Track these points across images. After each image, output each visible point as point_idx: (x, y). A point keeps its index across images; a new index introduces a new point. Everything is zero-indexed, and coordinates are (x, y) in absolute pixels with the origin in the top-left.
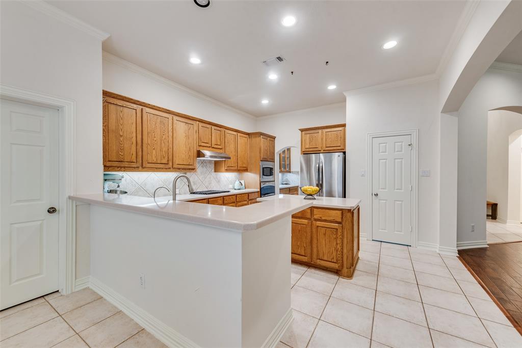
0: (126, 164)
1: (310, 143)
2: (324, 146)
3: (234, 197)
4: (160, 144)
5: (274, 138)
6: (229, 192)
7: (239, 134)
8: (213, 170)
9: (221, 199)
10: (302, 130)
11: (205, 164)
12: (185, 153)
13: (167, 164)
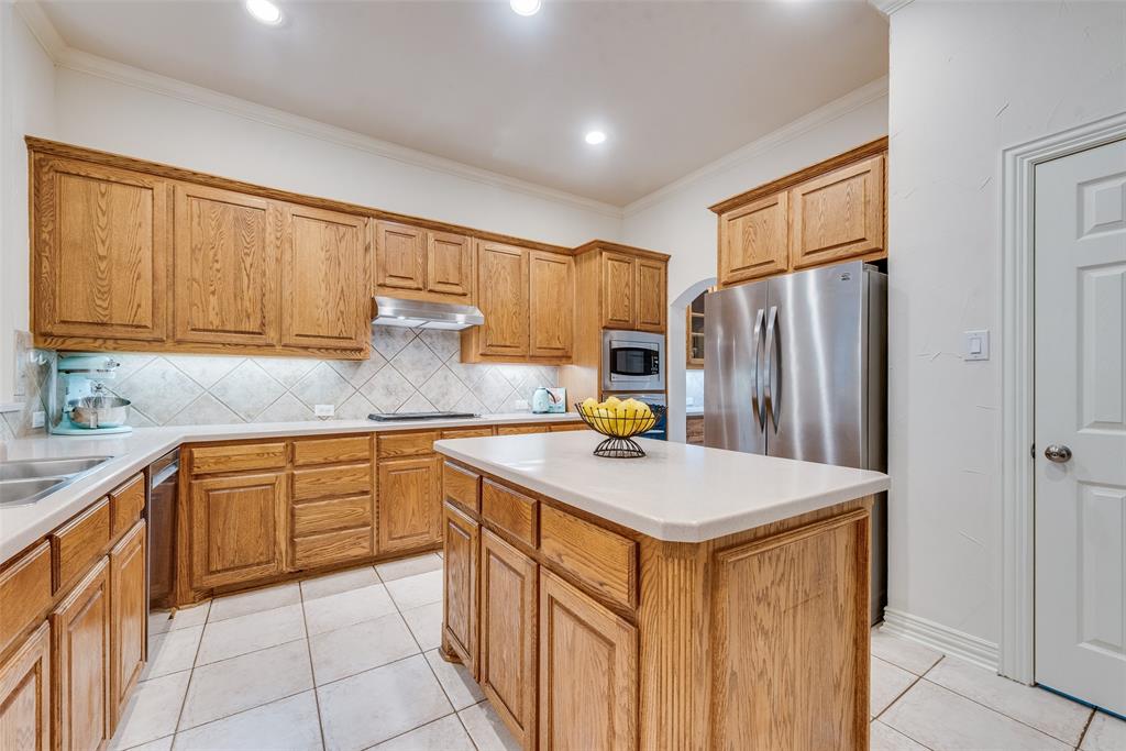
0: (120, 333)
1: (745, 250)
2: (797, 248)
4: (235, 281)
5: (665, 259)
6: (471, 416)
7: (532, 252)
8: (457, 357)
10: (720, 209)
11: (428, 341)
12: (327, 304)
13: (260, 334)
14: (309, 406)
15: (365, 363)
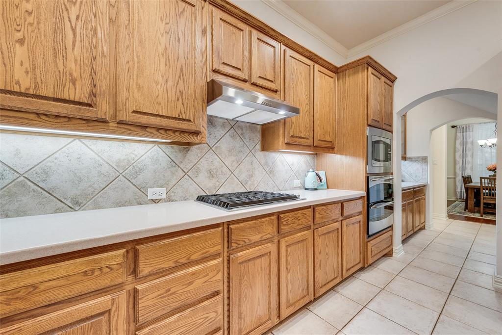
3: (309, 213)
5: (393, 80)
6: (294, 198)
7: (316, 65)
9: (271, 223)
12: (167, 81)
13: (90, 105)
14: (143, 190)
15: (194, 149)
